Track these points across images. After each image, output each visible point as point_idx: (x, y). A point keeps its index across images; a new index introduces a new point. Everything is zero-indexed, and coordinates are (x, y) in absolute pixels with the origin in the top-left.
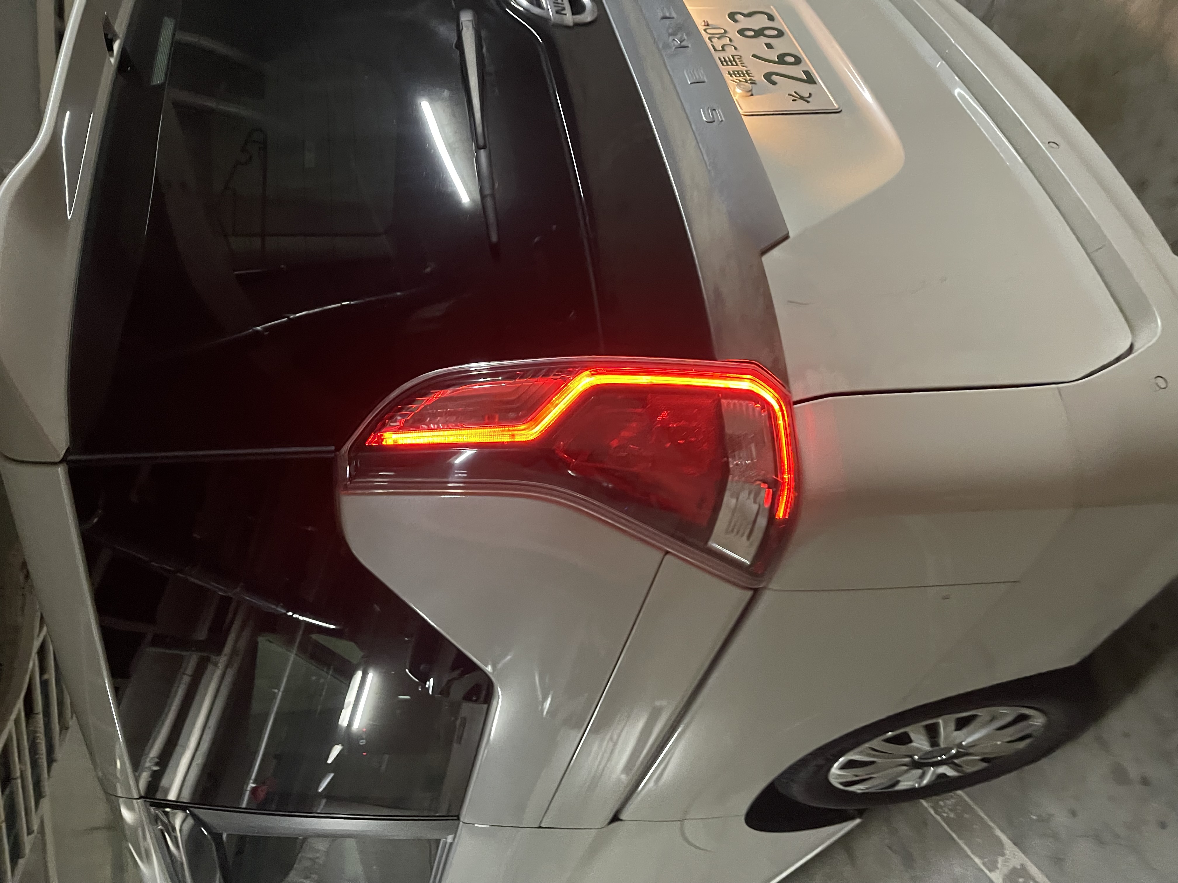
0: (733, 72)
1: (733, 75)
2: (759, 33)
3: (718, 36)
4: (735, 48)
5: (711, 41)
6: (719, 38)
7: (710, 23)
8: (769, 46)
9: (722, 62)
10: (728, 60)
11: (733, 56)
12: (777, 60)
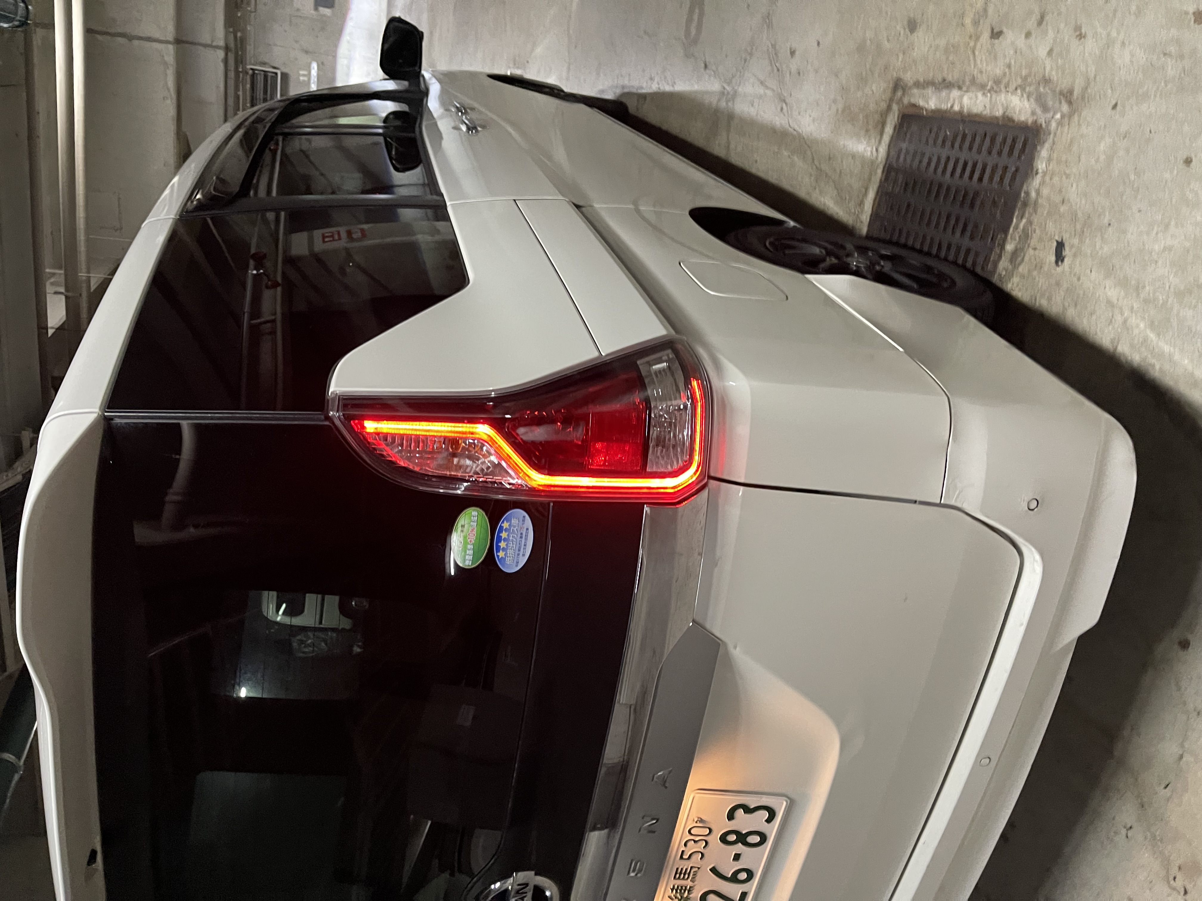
0: (678, 887)
1: (674, 891)
2: (742, 838)
3: (697, 839)
4: (701, 859)
5: (685, 845)
6: (695, 841)
7: (704, 818)
8: (737, 857)
9: (676, 873)
10: (684, 871)
11: (691, 867)
12: (730, 876)
